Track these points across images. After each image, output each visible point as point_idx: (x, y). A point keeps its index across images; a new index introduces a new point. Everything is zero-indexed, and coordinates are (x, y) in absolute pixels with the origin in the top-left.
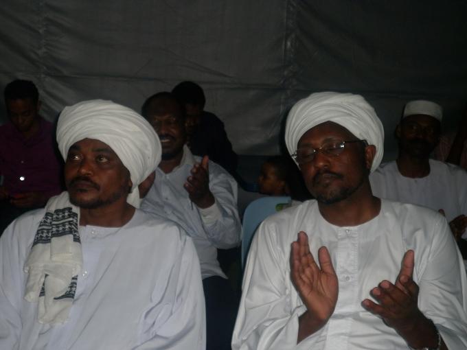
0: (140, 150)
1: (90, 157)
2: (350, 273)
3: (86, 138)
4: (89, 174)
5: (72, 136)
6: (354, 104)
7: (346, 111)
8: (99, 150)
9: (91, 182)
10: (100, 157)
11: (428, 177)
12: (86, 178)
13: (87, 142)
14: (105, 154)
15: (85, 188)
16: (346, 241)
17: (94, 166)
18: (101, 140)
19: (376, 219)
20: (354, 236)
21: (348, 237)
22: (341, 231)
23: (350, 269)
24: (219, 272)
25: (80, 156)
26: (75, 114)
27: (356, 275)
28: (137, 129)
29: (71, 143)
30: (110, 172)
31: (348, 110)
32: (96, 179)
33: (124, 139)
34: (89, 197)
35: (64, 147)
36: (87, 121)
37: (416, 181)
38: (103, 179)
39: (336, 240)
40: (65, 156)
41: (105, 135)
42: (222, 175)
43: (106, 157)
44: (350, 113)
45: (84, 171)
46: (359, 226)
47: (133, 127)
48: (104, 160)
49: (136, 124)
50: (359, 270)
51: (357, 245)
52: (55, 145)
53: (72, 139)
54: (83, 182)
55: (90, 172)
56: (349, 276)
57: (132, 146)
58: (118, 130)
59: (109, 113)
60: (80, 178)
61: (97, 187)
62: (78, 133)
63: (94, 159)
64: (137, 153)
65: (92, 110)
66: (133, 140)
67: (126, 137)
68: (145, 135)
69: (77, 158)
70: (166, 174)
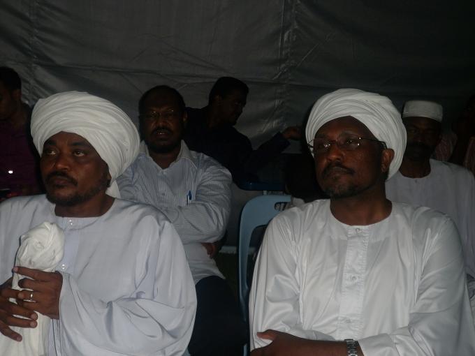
0: (117, 143)
1: (66, 151)
2: (357, 273)
3: (62, 131)
4: (66, 169)
5: (47, 129)
6: (379, 104)
8: (75, 144)
9: (68, 177)
10: (77, 152)
11: (429, 176)
12: (63, 173)
13: (62, 135)
14: (82, 148)
15: (61, 183)
16: (356, 240)
17: (71, 161)
18: (77, 133)
19: (387, 220)
20: (364, 235)
21: (358, 236)
22: (352, 229)
23: (358, 268)
24: (217, 272)
25: (56, 151)
26: (50, 106)
27: (363, 276)
28: (115, 121)
29: (46, 137)
30: (87, 166)
31: (372, 109)
32: (73, 175)
33: (101, 131)
34: (66, 193)
35: (39, 141)
36: (62, 115)
37: (416, 181)
38: (79, 174)
39: (346, 239)
40: (40, 150)
41: (81, 128)
43: (84, 152)
44: (373, 112)
45: (60, 166)
46: (370, 226)
47: (110, 119)
48: (81, 155)
49: (113, 115)
50: (366, 270)
51: (367, 245)
52: (30, 139)
53: (48, 132)
54: (59, 177)
55: (67, 167)
56: (356, 275)
58: (93, 122)
59: (85, 105)
60: (56, 173)
61: (74, 182)
62: (53, 126)
63: (70, 153)
64: (116, 146)
65: (67, 102)
66: (110, 132)
67: (103, 130)
68: (122, 127)
69: (53, 153)
70: (163, 168)
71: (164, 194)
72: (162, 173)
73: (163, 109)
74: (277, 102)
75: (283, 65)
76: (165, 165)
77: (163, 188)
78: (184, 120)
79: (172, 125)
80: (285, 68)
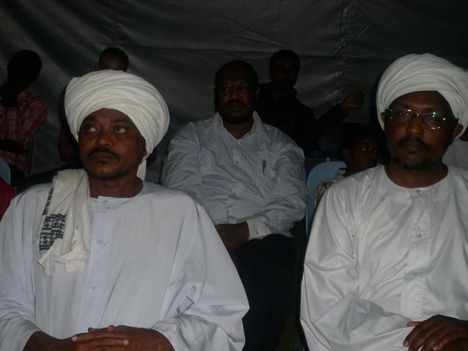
2: (423, 230)
3: (103, 109)
4: (108, 145)
5: (86, 107)
7: (454, 86)
8: (118, 121)
9: (112, 153)
10: (118, 128)
12: (106, 149)
13: (103, 112)
14: (123, 124)
15: (105, 160)
17: (112, 137)
18: (119, 110)
22: (413, 191)
25: (96, 128)
26: (87, 84)
27: (428, 233)
28: (153, 98)
29: (86, 114)
32: (116, 149)
33: (140, 108)
36: (103, 91)
38: (121, 149)
41: (123, 105)
42: (290, 144)
43: (125, 128)
45: (103, 142)
46: (429, 187)
48: (122, 131)
49: (150, 93)
53: (87, 109)
54: (104, 153)
55: (110, 143)
56: (422, 233)
57: (148, 115)
58: (135, 100)
59: (126, 83)
60: (99, 149)
61: (116, 156)
62: (93, 103)
63: (112, 130)
64: (153, 122)
65: (106, 79)
66: (148, 109)
67: (143, 107)
68: (159, 104)
69: (93, 130)
70: (237, 139)
71: (237, 162)
72: (237, 142)
73: (238, 83)
74: (337, 74)
75: (343, 40)
76: (239, 135)
77: (237, 157)
78: (257, 93)
79: (245, 99)
80: (344, 42)
